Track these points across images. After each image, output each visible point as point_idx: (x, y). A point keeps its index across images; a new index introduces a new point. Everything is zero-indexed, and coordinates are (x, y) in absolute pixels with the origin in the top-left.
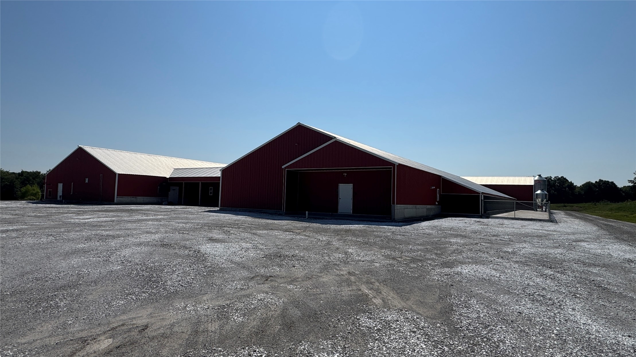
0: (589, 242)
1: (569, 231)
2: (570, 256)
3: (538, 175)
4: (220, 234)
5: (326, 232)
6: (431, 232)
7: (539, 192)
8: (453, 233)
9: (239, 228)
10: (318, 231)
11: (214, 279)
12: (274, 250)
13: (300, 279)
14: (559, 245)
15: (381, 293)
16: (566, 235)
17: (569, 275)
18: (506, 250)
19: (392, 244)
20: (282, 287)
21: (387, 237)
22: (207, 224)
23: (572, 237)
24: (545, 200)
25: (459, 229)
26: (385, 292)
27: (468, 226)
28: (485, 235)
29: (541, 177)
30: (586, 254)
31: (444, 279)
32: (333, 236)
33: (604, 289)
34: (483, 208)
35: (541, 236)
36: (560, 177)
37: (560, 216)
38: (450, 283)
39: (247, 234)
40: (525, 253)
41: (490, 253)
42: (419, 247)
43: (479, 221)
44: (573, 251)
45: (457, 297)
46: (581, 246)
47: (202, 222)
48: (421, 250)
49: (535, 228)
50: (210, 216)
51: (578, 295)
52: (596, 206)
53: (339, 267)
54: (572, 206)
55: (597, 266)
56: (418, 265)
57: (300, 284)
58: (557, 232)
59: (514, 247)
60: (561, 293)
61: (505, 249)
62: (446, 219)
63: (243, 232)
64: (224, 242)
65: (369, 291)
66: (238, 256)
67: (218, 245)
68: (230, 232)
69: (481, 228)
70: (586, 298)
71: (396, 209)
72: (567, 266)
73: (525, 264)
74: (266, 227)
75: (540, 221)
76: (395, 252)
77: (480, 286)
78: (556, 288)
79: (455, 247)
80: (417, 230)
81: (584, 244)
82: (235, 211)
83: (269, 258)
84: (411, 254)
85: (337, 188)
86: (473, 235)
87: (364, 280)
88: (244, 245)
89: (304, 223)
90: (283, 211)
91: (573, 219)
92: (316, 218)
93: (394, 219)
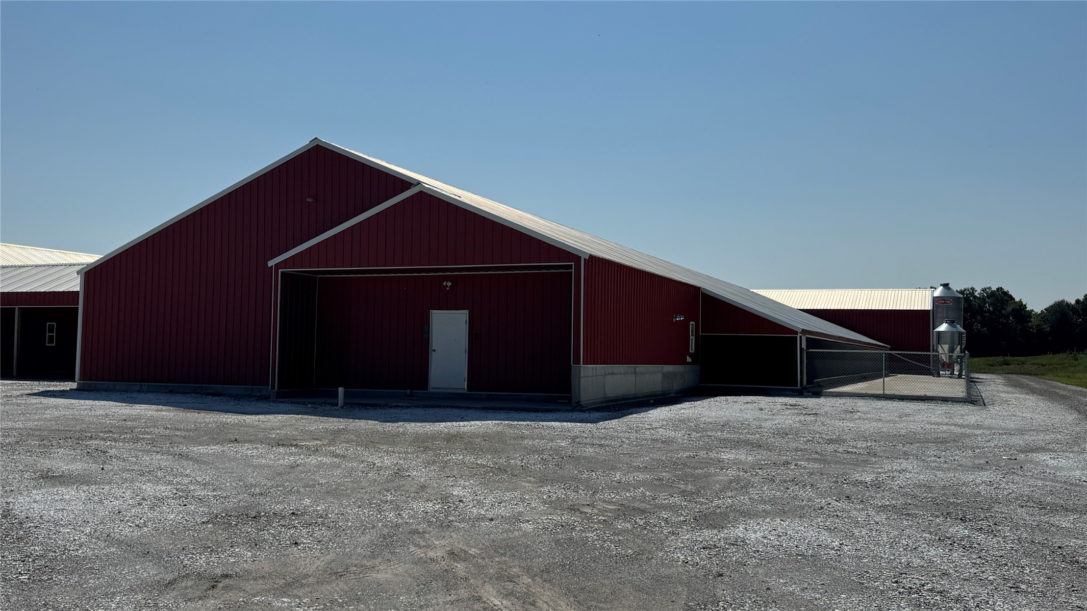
0: (1055, 451)
1: (1012, 425)
2: (1009, 488)
3: (941, 285)
4: (75, 459)
5: (394, 443)
6: (672, 434)
7: (943, 327)
8: (729, 435)
9: (136, 440)
10: (371, 442)
11: (52, 591)
12: (238, 500)
13: (311, 580)
14: (987, 462)
15: (534, 605)
16: (1004, 437)
17: (1005, 537)
18: (860, 479)
19: (570, 470)
20: (257, 604)
21: (557, 451)
22: (38, 433)
23: (1017, 440)
24: (959, 347)
25: (745, 424)
26: (546, 602)
27: (767, 417)
28: (808, 441)
29: (949, 289)
30: (1047, 483)
31: (701, 559)
32: (413, 453)
33: (1083, 567)
34: (805, 370)
35: (944, 441)
36: (994, 289)
37: (993, 387)
38: (715, 570)
39: (159, 457)
40: (904, 484)
41: (819, 485)
42: (641, 476)
43: (795, 405)
44: (1018, 475)
45: (731, 605)
46: (1037, 464)
47: (21, 426)
48: (644, 483)
49: (934, 419)
50: (47, 408)
51: (1023, 587)
52: (1077, 362)
53: (424, 539)
54: (1023, 363)
55: (1072, 511)
56: (636, 523)
57: (311, 592)
58: (984, 428)
59: (879, 470)
60: (983, 583)
61: (857, 476)
62: (712, 399)
63: (149, 451)
64: (88, 483)
65: (504, 602)
66: (128, 521)
67: (69, 493)
68: (106, 452)
69: (800, 421)
70: (1042, 592)
71: (582, 375)
72: (1002, 513)
73: (903, 512)
74: (217, 436)
75: (946, 401)
76: (577, 492)
77: (790, 574)
78: (973, 570)
79: (732, 473)
80: (636, 431)
81: (1044, 458)
82: (126, 391)
83: (224, 523)
84: (618, 494)
85: (426, 322)
86: (779, 442)
87: (491, 571)
88: (149, 489)
89: (331, 419)
90: (273, 388)
91: (1022, 396)
92: (366, 406)
93: (579, 402)
